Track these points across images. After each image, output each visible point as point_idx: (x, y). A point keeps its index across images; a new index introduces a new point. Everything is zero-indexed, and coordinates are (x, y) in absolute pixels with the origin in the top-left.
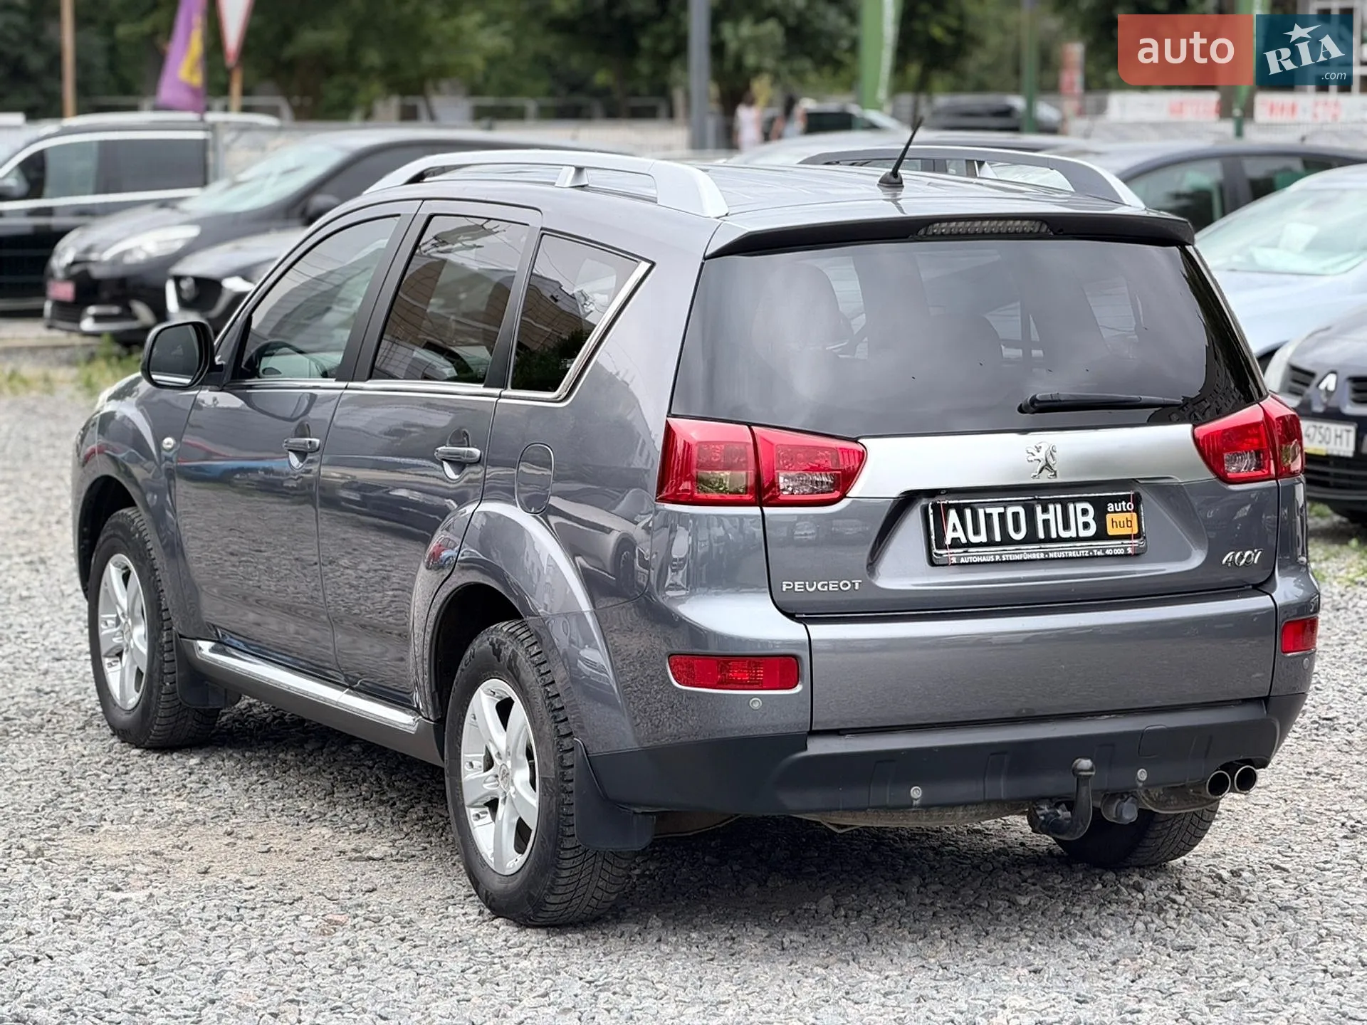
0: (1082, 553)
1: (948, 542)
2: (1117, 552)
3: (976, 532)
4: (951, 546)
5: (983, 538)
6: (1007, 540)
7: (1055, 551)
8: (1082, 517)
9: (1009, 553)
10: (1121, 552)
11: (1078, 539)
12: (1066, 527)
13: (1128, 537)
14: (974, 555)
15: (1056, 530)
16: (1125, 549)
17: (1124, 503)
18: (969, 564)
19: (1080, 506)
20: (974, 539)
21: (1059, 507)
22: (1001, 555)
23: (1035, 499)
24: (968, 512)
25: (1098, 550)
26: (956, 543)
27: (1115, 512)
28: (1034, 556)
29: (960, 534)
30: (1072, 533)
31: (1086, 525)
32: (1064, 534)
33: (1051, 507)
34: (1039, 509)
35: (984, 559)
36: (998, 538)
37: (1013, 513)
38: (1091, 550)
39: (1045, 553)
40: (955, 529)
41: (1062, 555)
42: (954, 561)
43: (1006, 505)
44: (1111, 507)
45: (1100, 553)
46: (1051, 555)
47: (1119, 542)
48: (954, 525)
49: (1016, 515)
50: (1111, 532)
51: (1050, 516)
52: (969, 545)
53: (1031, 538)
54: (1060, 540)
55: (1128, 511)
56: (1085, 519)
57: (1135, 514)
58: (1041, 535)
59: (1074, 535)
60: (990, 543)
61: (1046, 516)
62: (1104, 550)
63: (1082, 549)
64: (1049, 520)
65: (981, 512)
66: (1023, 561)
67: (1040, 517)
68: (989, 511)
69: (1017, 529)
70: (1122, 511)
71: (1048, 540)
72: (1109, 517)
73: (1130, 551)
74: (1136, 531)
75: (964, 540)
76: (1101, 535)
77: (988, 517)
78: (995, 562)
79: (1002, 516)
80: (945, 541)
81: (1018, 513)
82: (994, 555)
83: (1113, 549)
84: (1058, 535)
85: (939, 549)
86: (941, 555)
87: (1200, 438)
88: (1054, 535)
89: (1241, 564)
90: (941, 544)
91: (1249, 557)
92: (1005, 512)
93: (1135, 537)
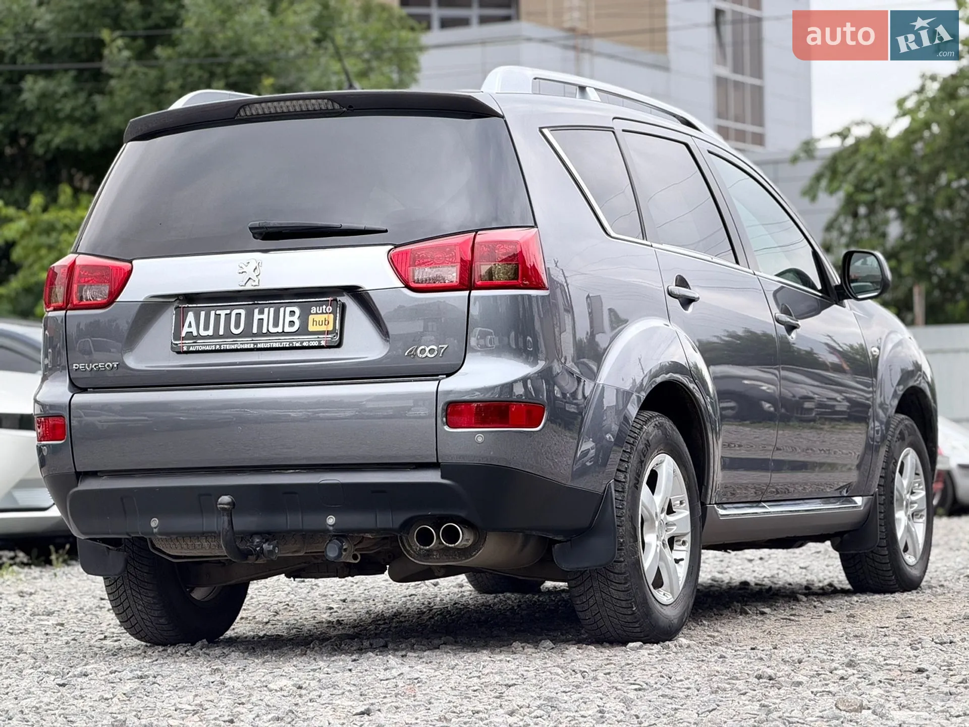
0: (284, 344)
1: (183, 334)
2: (312, 344)
3: (206, 328)
4: (184, 338)
5: (210, 332)
6: (229, 334)
7: (263, 342)
8: (290, 317)
9: (228, 343)
10: (316, 344)
11: (283, 333)
12: (276, 324)
13: (323, 333)
14: (200, 345)
15: (266, 327)
16: (319, 342)
17: (324, 307)
18: (195, 351)
19: (289, 309)
20: (203, 333)
21: (272, 310)
22: (220, 345)
23: (255, 304)
24: (203, 314)
25: (297, 342)
26: (189, 335)
27: (317, 313)
28: (246, 346)
29: (193, 329)
30: (280, 329)
31: (292, 324)
32: (272, 330)
33: (266, 310)
34: (256, 311)
35: (208, 348)
36: (221, 333)
37: (237, 314)
38: (291, 342)
39: (255, 344)
40: (190, 326)
41: (268, 346)
42: (185, 349)
43: (231, 308)
44: (314, 310)
45: (298, 345)
46: (259, 346)
47: (316, 337)
48: (190, 323)
50: (311, 328)
51: (265, 316)
52: (200, 337)
53: (247, 333)
55: (327, 313)
56: (292, 319)
57: (332, 316)
58: (255, 331)
59: (281, 331)
60: (216, 335)
61: (261, 317)
62: (302, 342)
63: (285, 341)
64: (263, 319)
65: (213, 313)
66: (236, 349)
67: (257, 316)
68: (218, 312)
69: (237, 326)
70: (322, 313)
71: (260, 334)
72: (311, 317)
73: (323, 343)
74: (330, 328)
75: (195, 334)
76: (303, 330)
77: (218, 316)
78: (215, 350)
79: (228, 316)
80: (181, 334)
81: (240, 314)
82: (216, 345)
83: (309, 341)
84: (268, 330)
85: (175, 340)
86: (177, 344)
87: (396, 257)
88: (265, 331)
89: (424, 356)
90: (177, 336)
91: (431, 351)
92: (230, 313)
93: (328, 333)
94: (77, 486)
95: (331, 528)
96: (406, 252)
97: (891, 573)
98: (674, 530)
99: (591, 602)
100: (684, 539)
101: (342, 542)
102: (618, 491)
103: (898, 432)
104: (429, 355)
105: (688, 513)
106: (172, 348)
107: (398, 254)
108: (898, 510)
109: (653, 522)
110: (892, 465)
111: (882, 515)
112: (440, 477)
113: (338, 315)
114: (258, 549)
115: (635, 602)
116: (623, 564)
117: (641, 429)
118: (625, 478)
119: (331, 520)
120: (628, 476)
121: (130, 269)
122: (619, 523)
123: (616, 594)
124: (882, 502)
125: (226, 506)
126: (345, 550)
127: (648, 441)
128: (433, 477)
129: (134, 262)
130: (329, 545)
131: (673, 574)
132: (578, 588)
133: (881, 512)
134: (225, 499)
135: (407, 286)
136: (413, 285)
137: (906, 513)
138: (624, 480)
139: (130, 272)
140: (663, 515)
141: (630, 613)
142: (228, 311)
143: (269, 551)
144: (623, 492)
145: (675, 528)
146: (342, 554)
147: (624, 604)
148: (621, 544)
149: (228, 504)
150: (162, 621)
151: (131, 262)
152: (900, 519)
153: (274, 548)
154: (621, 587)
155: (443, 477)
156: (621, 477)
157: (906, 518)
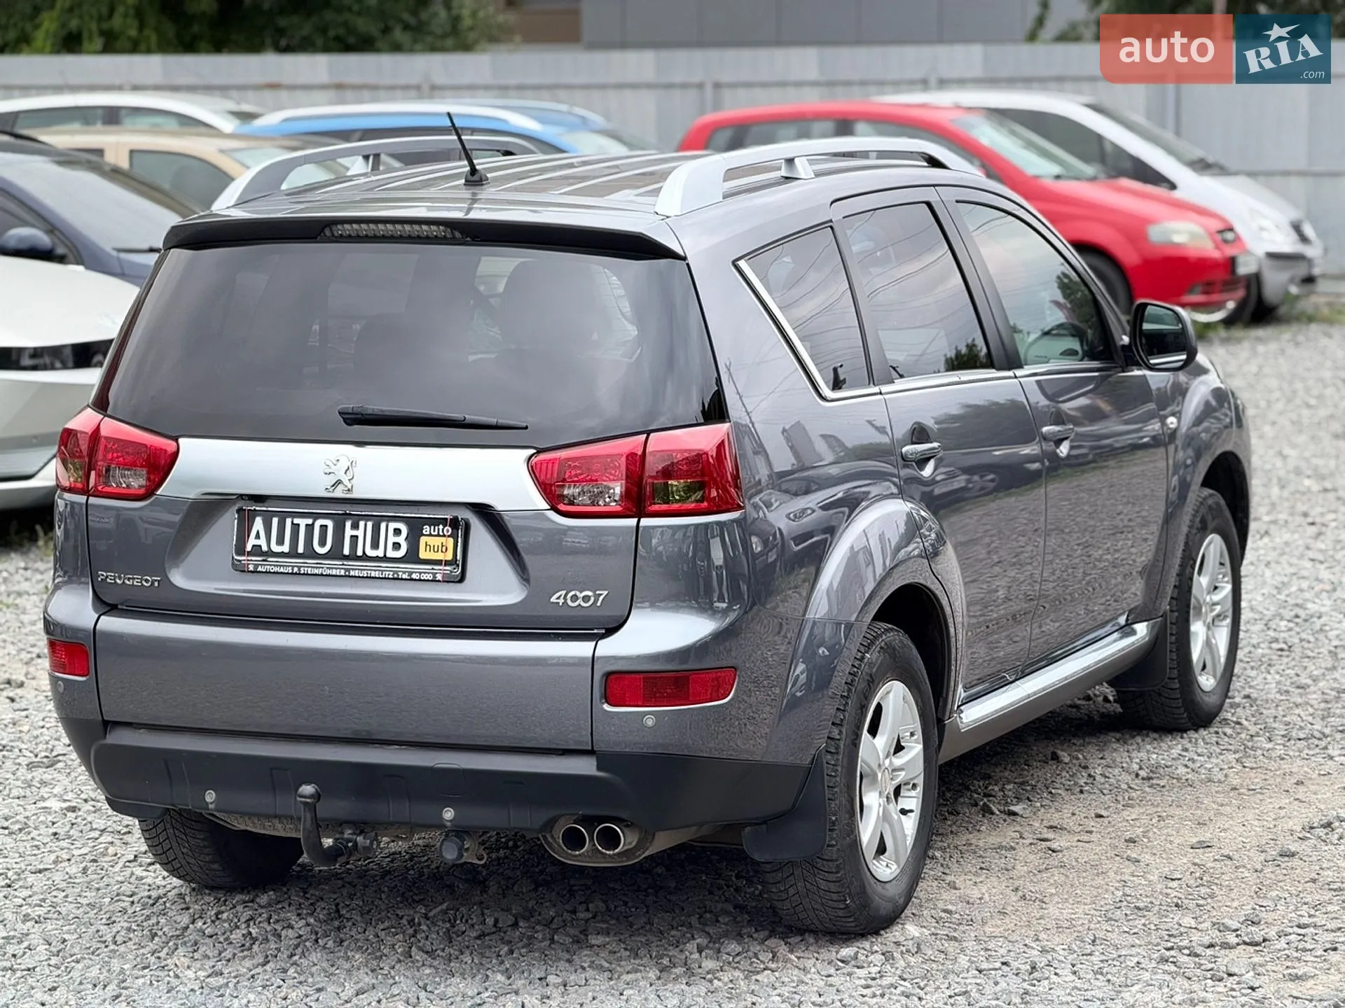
0: (386, 574)
1: (249, 548)
2: (424, 577)
3: (280, 541)
4: (249, 554)
5: (286, 548)
6: (310, 553)
7: (357, 568)
8: (394, 537)
9: (310, 566)
10: (430, 577)
11: (385, 559)
12: (375, 545)
13: (438, 562)
14: (272, 565)
15: (362, 548)
16: (434, 574)
17: (441, 527)
18: (266, 572)
19: (393, 525)
20: (276, 548)
21: (370, 524)
22: (299, 568)
23: (346, 514)
24: (275, 521)
25: (404, 572)
26: (257, 550)
27: (430, 535)
28: (334, 572)
29: (262, 542)
30: (380, 553)
31: (397, 546)
32: (371, 553)
33: (362, 524)
34: (348, 524)
35: (282, 570)
36: (301, 550)
37: (321, 526)
38: (395, 572)
40: (258, 536)
41: (364, 574)
42: (251, 568)
43: (316, 516)
44: (426, 529)
45: (404, 576)
46: (352, 573)
47: (429, 567)
48: (258, 532)
49: (324, 528)
50: (423, 555)
51: (360, 533)
52: (271, 553)
53: (336, 553)
54: (365, 558)
55: (444, 536)
56: (397, 539)
57: (451, 540)
58: (346, 551)
59: (381, 555)
60: (293, 553)
61: (355, 533)
62: (410, 574)
63: (387, 570)
64: (357, 537)
65: (289, 521)
66: (322, 575)
67: (349, 532)
68: (296, 521)
69: (323, 543)
70: (438, 535)
71: (353, 557)
72: (423, 540)
73: (439, 577)
74: (449, 556)
75: (265, 548)
76: (412, 556)
77: (296, 527)
78: (292, 573)
79: (310, 528)
80: (245, 547)
81: (326, 526)
82: (293, 567)
83: (420, 573)
84: (364, 552)
85: (238, 554)
86: (240, 561)
87: (538, 466)
88: (360, 553)
89: (575, 604)
90: (240, 549)
91: (586, 599)
92: (313, 524)
93: (447, 563)
94: (105, 737)
95: (449, 824)
96: (553, 461)
97: (1182, 710)
98: (901, 776)
99: (792, 891)
100: (915, 781)
101: (463, 840)
102: (830, 752)
103: (1198, 519)
104: (583, 604)
105: (920, 747)
106: (233, 564)
107: (541, 463)
108: (1194, 621)
109: (875, 775)
110: (1188, 570)
111: (1174, 638)
112: (595, 767)
113: (460, 540)
114: (350, 844)
115: (850, 894)
116: (835, 849)
117: (863, 658)
118: (840, 733)
119: (448, 814)
120: (844, 731)
121: (175, 449)
122: (830, 796)
123: (823, 885)
124: (1174, 621)
125: (308, 800)
126: (467, 849)
127: (871, 676)
128: (585, 767)
129: (181, 441)
130: (445, 843)
131: (898, 833)
132: (774, 874)
133: (1171, 634)
134: (308, 789)
135: (554, 508)
136: (562, 507)
137: (1204, 622)
138: (838, 737)
139: (175, 455)
140: (887, 762)
141: (842, 906)
142: (310, 521)
143: (364, 848)
144: (837, 753)
145: (903, 773)
146: (462, 856)
147: (835, 897)
148: (834, 823)
149: (311, 796)
150: (216, 866)
151: (177, 441)
152: (1196, 634)
153: (372, 843)
154: (832, 877)
155: (599, 768)
156: (835, 734)
157: (1205, 629)
